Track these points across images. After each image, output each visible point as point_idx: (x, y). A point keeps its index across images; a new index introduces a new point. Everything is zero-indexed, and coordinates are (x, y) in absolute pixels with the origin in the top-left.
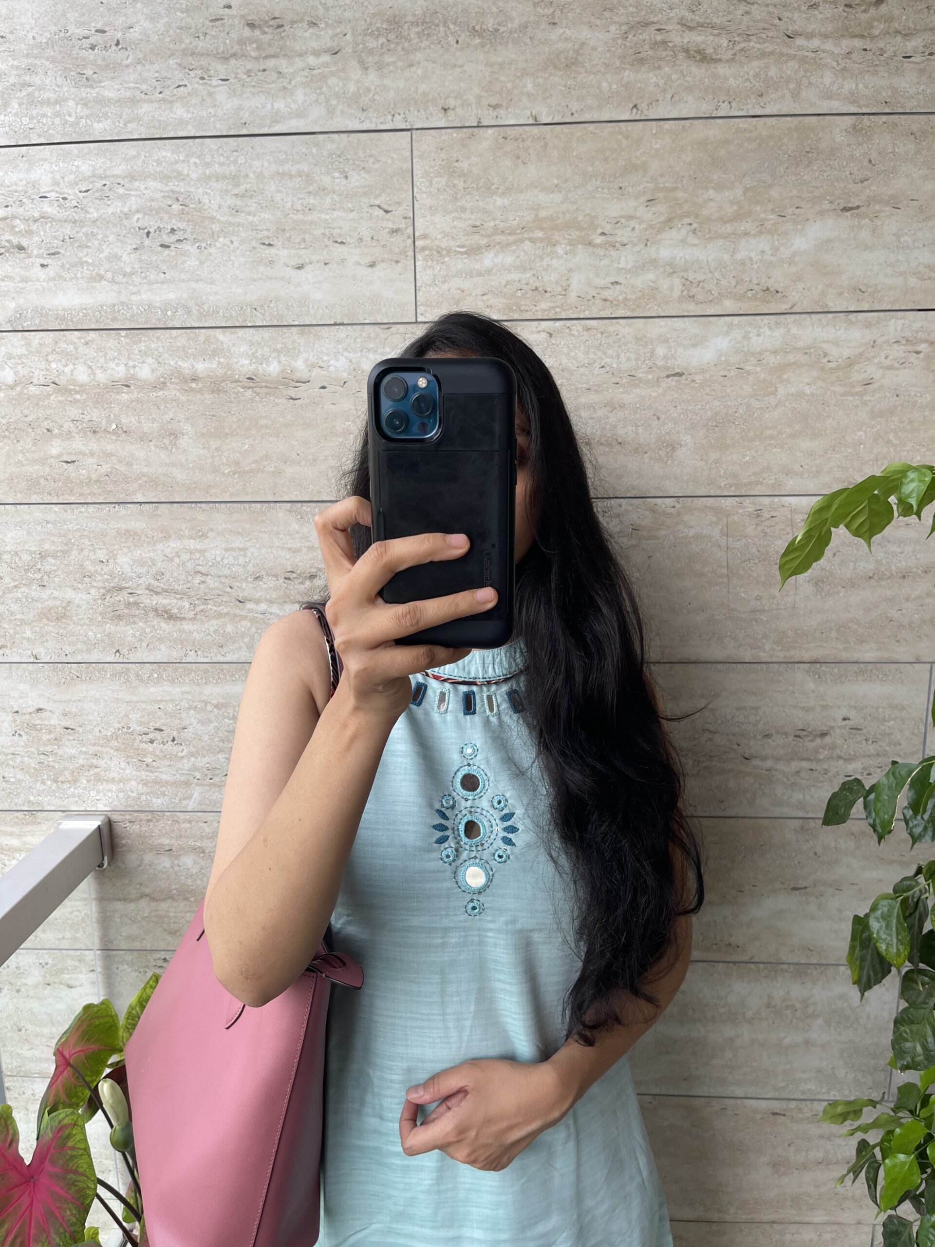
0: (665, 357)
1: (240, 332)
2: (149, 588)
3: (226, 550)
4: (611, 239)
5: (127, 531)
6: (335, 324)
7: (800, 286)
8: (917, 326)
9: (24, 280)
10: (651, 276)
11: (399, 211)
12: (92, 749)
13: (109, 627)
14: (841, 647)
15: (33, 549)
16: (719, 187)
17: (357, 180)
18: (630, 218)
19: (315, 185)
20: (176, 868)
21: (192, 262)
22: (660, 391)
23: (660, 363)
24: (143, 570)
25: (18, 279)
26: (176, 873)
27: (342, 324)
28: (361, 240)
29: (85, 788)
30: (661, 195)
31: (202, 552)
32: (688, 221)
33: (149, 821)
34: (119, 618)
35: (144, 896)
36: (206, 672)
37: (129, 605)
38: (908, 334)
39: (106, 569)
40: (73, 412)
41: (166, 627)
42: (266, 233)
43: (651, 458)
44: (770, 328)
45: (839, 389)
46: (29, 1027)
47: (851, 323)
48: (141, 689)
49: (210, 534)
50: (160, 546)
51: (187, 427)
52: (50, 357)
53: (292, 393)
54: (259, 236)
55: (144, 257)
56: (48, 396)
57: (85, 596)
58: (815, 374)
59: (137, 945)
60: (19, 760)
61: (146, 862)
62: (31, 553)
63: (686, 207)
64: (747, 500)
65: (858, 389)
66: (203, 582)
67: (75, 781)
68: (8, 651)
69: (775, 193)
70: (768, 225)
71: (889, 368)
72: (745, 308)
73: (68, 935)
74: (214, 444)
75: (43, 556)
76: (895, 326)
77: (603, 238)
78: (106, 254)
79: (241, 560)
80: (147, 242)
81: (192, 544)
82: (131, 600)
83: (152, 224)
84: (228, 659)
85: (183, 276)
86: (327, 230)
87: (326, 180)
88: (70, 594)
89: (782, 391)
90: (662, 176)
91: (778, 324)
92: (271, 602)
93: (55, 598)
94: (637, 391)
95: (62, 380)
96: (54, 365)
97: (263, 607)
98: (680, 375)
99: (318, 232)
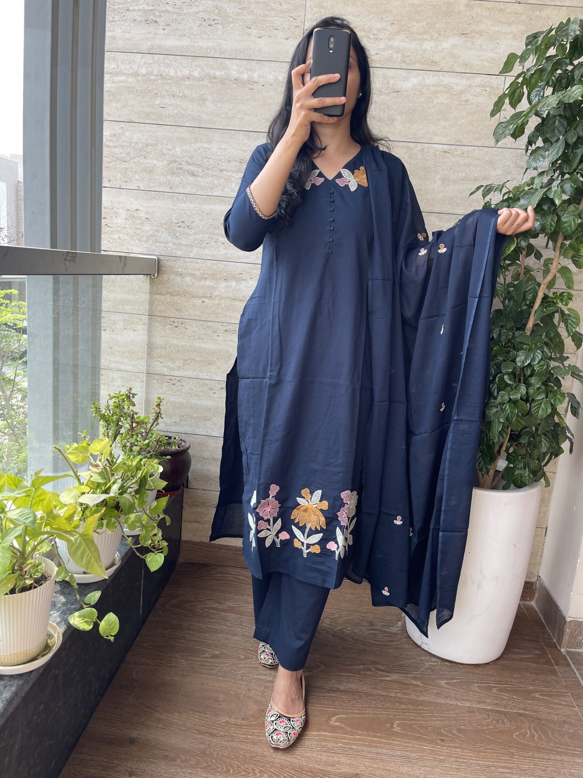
0: (393, 85)
1: (234, 61)
2: (187, 162)
3: (219, 149)
4: (376, 36)
5: (181, 138)
6: (271, 61)
7: (444, 61)
8: (486, 80)
9: (156, 34)
10: (390, 52)
11: (299, 19)
12: (156, 228)
13: (169, 177)
14: (450, 207)
15: (144, 142)
16: (417, 22)
17: (285, 6)
18: (384, 29)
19: (269, 7)
20: (183, 282)
21: (220, 32)
22: (390, 97)
23: (391, 87)
24: (185, 154)
25: (153, 34)
26: (182, 284)
27: (273, 61)
28: (284, 29)
29: (151, 245)
30: (396, 22)
31: (209, 149)
32: (405, 33)
33: (174, 261)
34: (174, 173)
35: (168, 293)
36: (204, 199)
37: (178, 168)
38: (483, 83)
39: (171, 153)
40: (167, 87)
41: (191, 179)
42: (248, 23)
43: (384, 124)
44: (433, 76)
45: (456, 102)
46: (115, 347)
47: (462, 77)
48: (178, 204)
49: (213, 142)
50: (193, 145)
51: (210, 97)
52: (161, 65)
53: (251, 87)
54: (246, 24)
55: (202, 29)
56: (158, 80)
57: (161, 163)
58: (448, 95)
59: (163, 314)
60: (126, 230)
61: (171, 278)
62: (143, 143)
63: (405, 27)
64: (419, 145)
65: (463, 103)
66: (208, 161)
67: (147, 241)
68: (128, 184)
69: (437, 26)
70: (434, 37)
71: (475, 96)
72: (424, 67)
73: (136, 308)
74: (219, 105)
75: (147, 145)
76: (478, 80)
77: (374, 36)
78: (188, 26)
79: (224, 154)
80: (204, 23)
81: (206, 145)
82: (179, 166)
83: (206, 16)
84: (214, 194)
85: (215, 37)
86: (272, 25)
87: (274, 5)
88: (155, 162)
89: (435, 101)
90: (397, 15)
91: (436, 75)
92: (233, 172)
93: (149, 163)
94: (381, 97)
95: (164, 74)
96: (162, 68)
97: (230, 173)
98: (398, 92)
99: (268, 25)
